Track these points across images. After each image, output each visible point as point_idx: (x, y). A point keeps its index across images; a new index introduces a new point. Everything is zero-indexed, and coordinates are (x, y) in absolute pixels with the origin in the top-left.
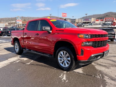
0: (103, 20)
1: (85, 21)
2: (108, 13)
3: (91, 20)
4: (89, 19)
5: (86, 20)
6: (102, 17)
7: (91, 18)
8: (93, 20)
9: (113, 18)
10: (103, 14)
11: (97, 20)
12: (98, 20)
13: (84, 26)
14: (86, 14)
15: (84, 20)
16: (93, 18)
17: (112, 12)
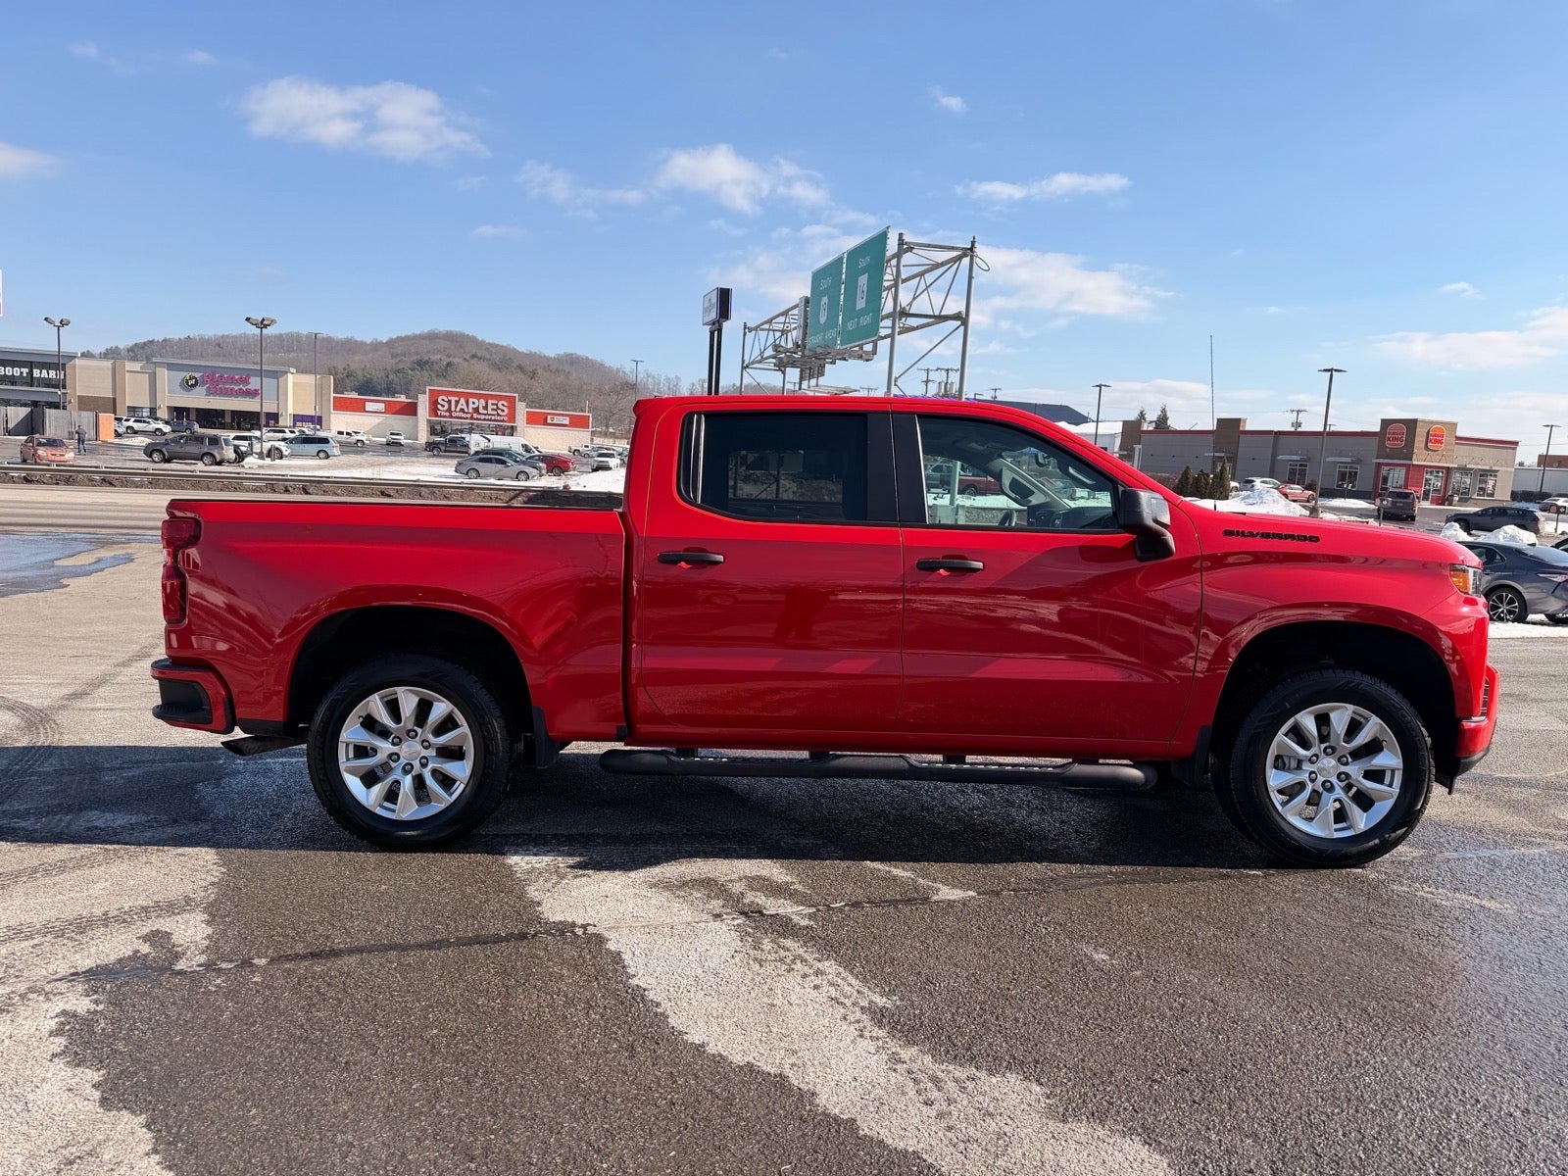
0: (411, 410)
1: (199, 400)
2: (432, 337)
3: (279, 395)
4: (254, 383)
5: (216, 382)
6: (378, 376)
7: (276, 375)
8: (297, 394)
9: (511, 402)
10: (376, 346)
11: (342, 405)
12: (358, 407)
13: (240, 456)
14: (262, 324)
15: (189, 385)
16: (300, 371)
17: (473, 340)
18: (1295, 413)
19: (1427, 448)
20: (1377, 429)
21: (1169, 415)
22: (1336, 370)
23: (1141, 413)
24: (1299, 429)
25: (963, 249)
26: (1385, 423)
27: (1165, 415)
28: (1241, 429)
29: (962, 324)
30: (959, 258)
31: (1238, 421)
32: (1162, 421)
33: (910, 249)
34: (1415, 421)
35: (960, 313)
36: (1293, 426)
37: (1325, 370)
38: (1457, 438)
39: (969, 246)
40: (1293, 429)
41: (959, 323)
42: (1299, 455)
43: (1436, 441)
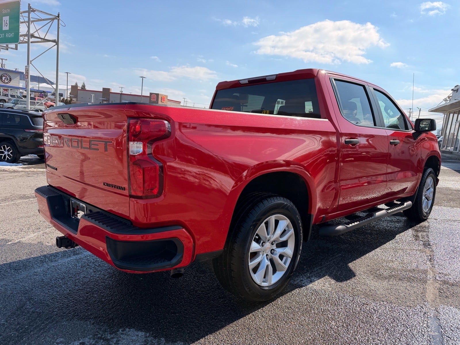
18: (121, 88)
19: (161, 102)
20: (149, 95)
21: (85, 85)
22: (144, 77)
23: (76, 83)
24: (122, 93)
25: (55, 16)
26: (151, 94)
27: (84, 85)
28: (110, 92)
29: (56, 44)
30: (53, 19)
31: (109, 89)
32: (84, 87)
33: (34, 11)
34: (158, 94)
35: (55, 40)
36: (120, 92)
37: (141, 77)
38: (168, 100)
39: (57, 16)
40: (121, 93)
41: (55, 44)
42: (127, 101)
43: (163, 100)
